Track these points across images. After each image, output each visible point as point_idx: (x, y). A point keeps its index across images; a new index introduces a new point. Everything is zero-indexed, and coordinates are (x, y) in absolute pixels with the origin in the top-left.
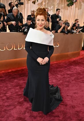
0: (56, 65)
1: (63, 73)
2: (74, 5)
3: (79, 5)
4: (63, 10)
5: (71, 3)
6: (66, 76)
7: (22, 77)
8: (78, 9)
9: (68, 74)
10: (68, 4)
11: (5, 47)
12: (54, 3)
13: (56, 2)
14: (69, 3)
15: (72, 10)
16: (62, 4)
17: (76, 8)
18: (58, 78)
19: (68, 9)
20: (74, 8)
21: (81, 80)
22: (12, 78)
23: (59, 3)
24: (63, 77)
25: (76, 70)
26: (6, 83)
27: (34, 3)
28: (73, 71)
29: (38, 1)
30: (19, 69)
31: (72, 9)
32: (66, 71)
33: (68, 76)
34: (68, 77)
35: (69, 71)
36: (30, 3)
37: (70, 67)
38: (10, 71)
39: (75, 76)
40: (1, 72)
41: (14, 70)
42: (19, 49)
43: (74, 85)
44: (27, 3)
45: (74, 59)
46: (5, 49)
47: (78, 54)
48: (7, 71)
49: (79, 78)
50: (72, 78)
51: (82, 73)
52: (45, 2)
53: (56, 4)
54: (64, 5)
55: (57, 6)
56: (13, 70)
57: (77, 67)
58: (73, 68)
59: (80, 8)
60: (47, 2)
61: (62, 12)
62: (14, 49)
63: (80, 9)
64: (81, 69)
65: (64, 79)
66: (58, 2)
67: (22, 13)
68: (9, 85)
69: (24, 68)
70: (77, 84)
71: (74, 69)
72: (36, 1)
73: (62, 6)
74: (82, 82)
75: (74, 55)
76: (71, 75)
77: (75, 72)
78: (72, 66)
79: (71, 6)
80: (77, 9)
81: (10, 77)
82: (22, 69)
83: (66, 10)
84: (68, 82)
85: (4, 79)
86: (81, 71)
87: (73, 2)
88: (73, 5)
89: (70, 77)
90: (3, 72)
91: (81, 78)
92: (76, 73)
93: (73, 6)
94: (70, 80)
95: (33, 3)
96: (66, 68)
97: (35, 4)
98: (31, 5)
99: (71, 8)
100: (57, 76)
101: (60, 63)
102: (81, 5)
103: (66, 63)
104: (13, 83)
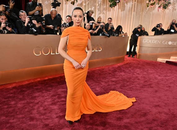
0: (99, 71)
1: (107, 79)
3: (122, 6)
4: (105, 11)
5: (114, 4)
6: (110, 83)
7: (60, 85)
8: (122, 11)
9: (113, 81)
10: (110, 5)
11: (40, 52)
12: (95, 4)
13: (97, 3)
14: (111, 3)
15: (114, 12)
17: (119, 9)
18: (102, 85)
19: (110, 11)
20: (116, 9)
21: (128, 87)
22: (49, 86)
23: (101, 4)
24: (107, 84)
25: (121, 76)
26: (43, 93)
27: (73, 3)
28: (118, 78)
29: (77, 2)
30: (57, 76)
32: (110, 78)
33: (114, 83)
34: (114, 85)
35: (114, 78)
36: (69, 3)
37: (115, 74)
38: (46, 78)
39: (120, 83)
40: (36, 80)
41: (51, 78)
42: (56, 53)
44: (65, 4)
45: (119, 65)
46: (40, 54)
47: (123, 59)
48: (43, 79)
49: (125, 85)
50: (117, 85)
51: (128, 80)
52: (85, 2)
53: (97, 5)
54: (106, 6)
55: (99, 7)
56: (49, 78)
57: (123, 74)
58: (117, 75)
60: (87, 3)
61: (104, 14)
62: (52, 54)
63: (123, 10)
66: (99, 3)
67: (60, 14)
68: (46, 95)
71: (120, 76)
72: (75, 1)
73: (104, 7)
74: (129, 89)
75: (118, 60)
76: (116, 82)
78: (117, 73)
79: (114, 7)
81: (47, 86)
83: (108, 11)
85: (39, 87)
86: (127, 77)
87: (116, 3)
88: (116, 5)
89: (115, 85)
90: (39, 79)
91: (128, 86)
92: (122, 80)
93: (116, 7)
94: (115, 88)
95: (71, 3)
96: (110, 75)
97: (73, 5)
98: (69, 6)
99: (114, 10)
100: (100, 83)
101: (103, 69)
102: (124, 6)
103: (110, 69)
104: (50, 93)
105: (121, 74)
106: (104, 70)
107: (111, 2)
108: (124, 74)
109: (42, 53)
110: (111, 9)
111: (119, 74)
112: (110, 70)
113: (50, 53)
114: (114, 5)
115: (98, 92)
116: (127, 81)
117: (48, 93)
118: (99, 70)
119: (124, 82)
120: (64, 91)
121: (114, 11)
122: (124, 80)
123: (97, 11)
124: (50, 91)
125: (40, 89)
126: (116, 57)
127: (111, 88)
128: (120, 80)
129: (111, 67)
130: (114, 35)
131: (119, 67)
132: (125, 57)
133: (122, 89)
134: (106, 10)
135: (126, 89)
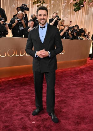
1: (68, 82)
2: (81, 9)
3: (86, 10)
6: (71, 86)
7: (23, 86)
8: (86, 15)
9: (74, 84)
10: (74, 9)
11: (6, 53)
12: (60, 8)
13: (62, 7)
14: (75, 8)
16: (69, 9)
18: (63, 88)
19: (74, 15)
21: (88, 91)
22: (12, 87)
24: (68, 87)
25: (82, 80)
26: (6, 93)
31: (79, 14)
32: (72, 80)
33: (74, 86)
34: (74, 88)
35: (75, 81)
37: (76, 76)
38: (10, 79)
39: (81, 86)
41: (15, 78)
42: (21, 55)
43: (81, 97)
44: (32, 7)
45: (81, 67)
46: (6, 56)
47: (85, 62)
48: (7, 80)
49: (86, 89)
50: (78, 88)
51: (89, 83)
52: (50, 6)
53: (62, 9)
54: (71, 10)
56: (13, 78)
58: (79, 78)
59: (87, 13)
61: (68, 17)
62: (16, 55)
64: (88, 79)
65: (69, 90)
69: (26, 76)
70: (84, 96)
73: (68, 11)
74: (89, 93)
75: (81, 63)
76: (77, 85)
77: (82, 82)
78: (78, 76)
79: (78, 11)
80: (84, 14)
81: (10, 86)
82: (24, 78)
83: (72, 15)
84: (74, 93)
87: (80, 7)
89: (76, 88)
90: (3, 80)
91: (88, 89)
92: (83, 84)
94: (76, 91)
96: (72, 77)
100: (61, 86)
101: (65, 71)
102: (88, 10)
103: (72, 71)
104: (13, 94)
105: (83, 77)
106: (67, 73)
107: (76, 6)
108: (85, 77)
109: (7, 55)
110: (75, 13)
111: (81, 77)
112: (71, 73)
113: (15, 54)
114: (78, 9)
115: (58, 95)
116: (87, 84)
117: (11, 94)
118: (61, 72)
119: (85, 86)
120: (27, 92)
121: (78, 14)
122: (85, 83)
123: (61, 15)
124: (12, 93)
125: (3, 90)
126: (79, 60)
127: (71, 91)
128: (81, 83)
129: (73, 70)
130: (78, 39)
131: (81, 70)
132: (87, 60)
133: (82, 92)
134: (70, 14)
135: (87, 93)
